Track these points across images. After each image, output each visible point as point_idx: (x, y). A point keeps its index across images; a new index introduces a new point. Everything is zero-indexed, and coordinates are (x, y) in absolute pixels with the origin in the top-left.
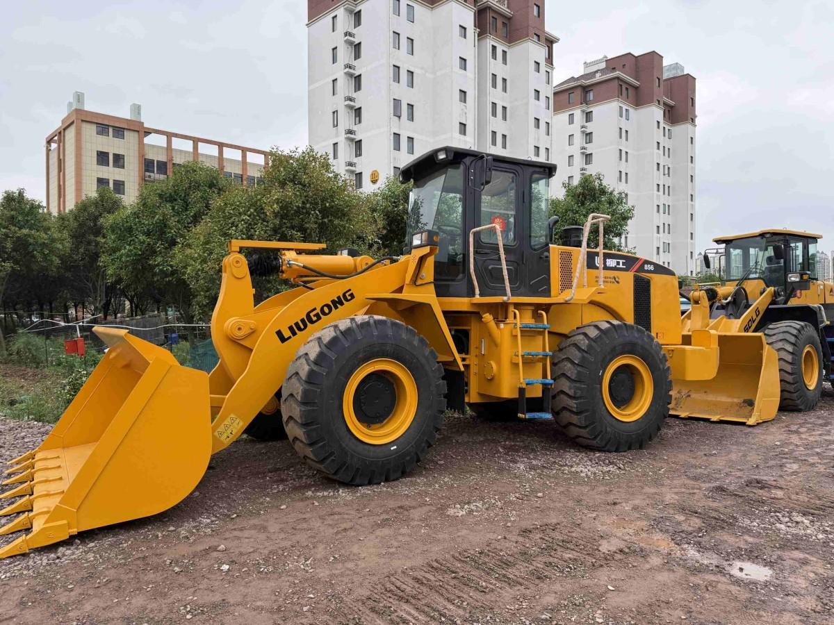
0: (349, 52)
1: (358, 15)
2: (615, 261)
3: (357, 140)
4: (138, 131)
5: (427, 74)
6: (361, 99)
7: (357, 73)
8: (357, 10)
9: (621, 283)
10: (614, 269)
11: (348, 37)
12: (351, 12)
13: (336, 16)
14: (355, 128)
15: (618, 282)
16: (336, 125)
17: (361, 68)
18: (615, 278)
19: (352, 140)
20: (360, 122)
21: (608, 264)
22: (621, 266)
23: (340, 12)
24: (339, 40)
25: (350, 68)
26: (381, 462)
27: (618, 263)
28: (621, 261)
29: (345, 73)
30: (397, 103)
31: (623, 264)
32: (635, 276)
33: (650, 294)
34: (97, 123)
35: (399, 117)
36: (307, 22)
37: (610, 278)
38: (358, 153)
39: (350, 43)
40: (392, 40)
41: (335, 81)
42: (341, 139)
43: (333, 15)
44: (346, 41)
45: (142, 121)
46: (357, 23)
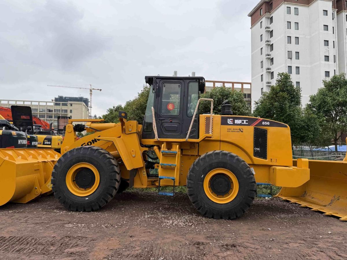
0: (268, 35)
1: (271, 19)
2: (241, 121)
3: (271, 72)
5: (306, 37)
6: (273, 54)
7: (271, 43)
8: (271, 16)
9: (243, 132)
10: (240, 125)
11: (267, 29)
12: (268, 18)
13: (262, 22)
14: (271, 67)
15: (242, 132)
16: (262, 67)
17: (273, 41)
18: (240, 130)
19: (269, 72)
20: (273, 64)
21: (236, 122)
22: (245, 123)
23: (264, 20)
24: (263, 31)
25: (268, 42)
26: (80, 204)
27: (243, 122)
28: (245, 121)
29: (266, 45)
30: (290, 52)
31: (246, 122)
32: (255, 128)
33: (266, 138)
35: (291, 59)
36: (251, 27)
37: (237, 129)
38: (272, 77)
39: (268, 31)
40: (286, 26)
41: (262, 49)
42: (264, 72)
43: (261, 21)
44: (266, 31)
46: (271, 22)
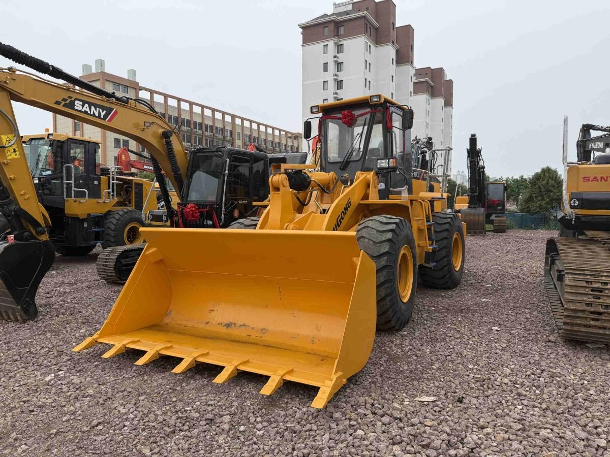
4: (136, 89)
7: (340, 79)
34: (113, 82)
41: (325, 82)
45: (137, 81)
